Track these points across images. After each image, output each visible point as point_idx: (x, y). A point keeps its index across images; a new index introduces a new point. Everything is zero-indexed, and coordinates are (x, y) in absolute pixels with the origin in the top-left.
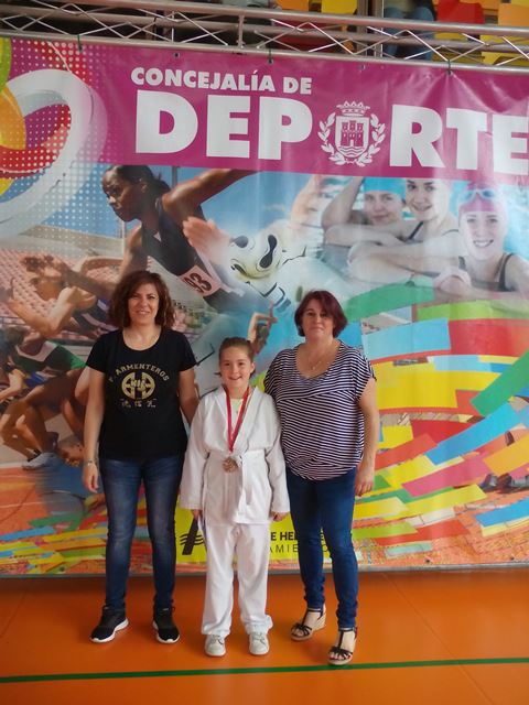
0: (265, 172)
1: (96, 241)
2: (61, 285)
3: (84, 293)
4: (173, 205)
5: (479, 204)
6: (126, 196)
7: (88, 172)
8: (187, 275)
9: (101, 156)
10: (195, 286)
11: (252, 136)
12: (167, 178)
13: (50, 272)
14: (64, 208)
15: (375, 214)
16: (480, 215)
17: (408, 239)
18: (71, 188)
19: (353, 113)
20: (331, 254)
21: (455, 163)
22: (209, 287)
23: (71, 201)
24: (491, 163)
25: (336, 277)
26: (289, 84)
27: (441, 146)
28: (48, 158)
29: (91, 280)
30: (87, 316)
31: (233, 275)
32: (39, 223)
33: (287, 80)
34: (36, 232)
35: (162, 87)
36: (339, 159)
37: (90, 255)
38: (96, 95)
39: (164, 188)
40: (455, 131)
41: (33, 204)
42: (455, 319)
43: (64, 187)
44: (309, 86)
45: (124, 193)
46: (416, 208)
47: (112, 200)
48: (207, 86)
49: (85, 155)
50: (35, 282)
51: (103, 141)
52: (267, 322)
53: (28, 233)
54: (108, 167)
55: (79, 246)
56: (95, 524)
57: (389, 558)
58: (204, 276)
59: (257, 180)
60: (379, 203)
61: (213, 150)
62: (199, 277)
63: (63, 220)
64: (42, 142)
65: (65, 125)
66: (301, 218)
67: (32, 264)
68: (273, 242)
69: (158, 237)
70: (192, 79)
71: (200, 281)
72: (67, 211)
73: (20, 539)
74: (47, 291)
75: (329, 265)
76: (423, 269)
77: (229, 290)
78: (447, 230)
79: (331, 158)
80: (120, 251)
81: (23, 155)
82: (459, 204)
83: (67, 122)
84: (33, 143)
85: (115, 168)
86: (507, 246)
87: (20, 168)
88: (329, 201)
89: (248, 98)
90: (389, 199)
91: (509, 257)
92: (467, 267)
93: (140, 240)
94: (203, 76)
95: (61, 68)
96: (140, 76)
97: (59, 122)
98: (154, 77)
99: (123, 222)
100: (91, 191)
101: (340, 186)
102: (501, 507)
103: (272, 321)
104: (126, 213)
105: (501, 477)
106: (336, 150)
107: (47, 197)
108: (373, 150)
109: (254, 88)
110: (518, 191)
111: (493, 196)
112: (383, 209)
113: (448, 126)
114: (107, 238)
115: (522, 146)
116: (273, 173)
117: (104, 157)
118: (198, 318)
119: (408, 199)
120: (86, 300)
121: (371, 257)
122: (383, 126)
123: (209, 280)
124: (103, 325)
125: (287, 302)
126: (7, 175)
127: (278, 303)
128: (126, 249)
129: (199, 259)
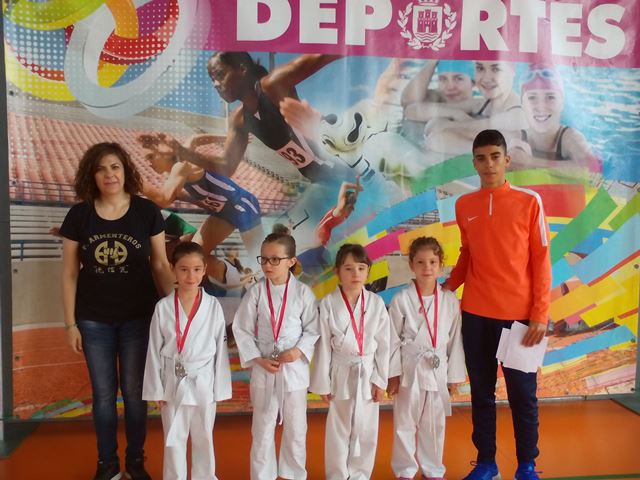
0: (351, 57)
1: (203, 120)
2: (174, 160)
3: (194, 166)
4: (271, 87)
5: (539, 83)
6: (228, 80)
7: (196, 59)
8: (284, 149)
9: (206, 44)
10: (291, 159)
11: (340, 24)
12: (265, 63)
13: (163, 148)
14: (174, 91)
15: (447, 93)
16: (540, 93)
17: (477, 114)
18: (180, 73)
19: (428, 3)
20: (410, 130)
21: (517, 46)
22: (303, 160)
23: (180, 85)
24: (550, 47)
25: (414, 149)
27: (505, 31)
28: (159, 46)
29: (199, 155)
30: (197, 188)
31: (324, 149)
32: (153, 104)
34: (149, 112)
36: (416, 44)
37: (198, 133)
39: (262, 72)
40: (518, 17)
41: (147, 88)
43: (174, 72)
46: (484, 87)
47: (217, 83)
49: (192, 43)
50: (150, 157)
51: (208, 30)
52: (354, 191)
53: (144, 114)
54: (213, 53)
55: (189, 125)
57: (461, 394)
58: (299, 150)
59: (344, 64)
60: (451, 83)
61: (305, 38)
62: (294, 151)
63: (174, 102)
64: (154, 31)
65: (174, 16)
67: (147, 141)
68: (358, 119)
69: (257, 115)
71: (295, 154)
72: (177, 93)
74: (162, 165)
77: (320, 163)
78: (511, 106)
79: (409, 44)
80: (224, 128)
81: (136, 44)
82: (521, 83)
83: (175, 13)
84: (145, 32)
85: (219, 54)
87: (134, 55)
88: (407, 82)
90: (460, 79)
91: (564, 130)
92: (528, 138)
93: (242, 119)
97: (168, 13)
99: (227, 104)
100: (198, 76)
102: (557, 348)
103: (359, 189)
105: (559, 322)
106: (413, 36)
107: (159, 81)
108: (446, 36)
110: (572, 70)
111: (552, 75)
112: (455, 89)
113: (512, 13)
114: (213, 117)
115: (576, 30)
116: (358, 57)
117: (209, 44)
118: (293, 187)
119: (477, 79)
120: (196, 173)
121: (445, 131)
122: (455, 15)
123: (304, 154)
124: (211, 195)
125: (372, 172)
126: (122, 62)
127: (364, 173)
128: (230, 127)
129: (294, 135)
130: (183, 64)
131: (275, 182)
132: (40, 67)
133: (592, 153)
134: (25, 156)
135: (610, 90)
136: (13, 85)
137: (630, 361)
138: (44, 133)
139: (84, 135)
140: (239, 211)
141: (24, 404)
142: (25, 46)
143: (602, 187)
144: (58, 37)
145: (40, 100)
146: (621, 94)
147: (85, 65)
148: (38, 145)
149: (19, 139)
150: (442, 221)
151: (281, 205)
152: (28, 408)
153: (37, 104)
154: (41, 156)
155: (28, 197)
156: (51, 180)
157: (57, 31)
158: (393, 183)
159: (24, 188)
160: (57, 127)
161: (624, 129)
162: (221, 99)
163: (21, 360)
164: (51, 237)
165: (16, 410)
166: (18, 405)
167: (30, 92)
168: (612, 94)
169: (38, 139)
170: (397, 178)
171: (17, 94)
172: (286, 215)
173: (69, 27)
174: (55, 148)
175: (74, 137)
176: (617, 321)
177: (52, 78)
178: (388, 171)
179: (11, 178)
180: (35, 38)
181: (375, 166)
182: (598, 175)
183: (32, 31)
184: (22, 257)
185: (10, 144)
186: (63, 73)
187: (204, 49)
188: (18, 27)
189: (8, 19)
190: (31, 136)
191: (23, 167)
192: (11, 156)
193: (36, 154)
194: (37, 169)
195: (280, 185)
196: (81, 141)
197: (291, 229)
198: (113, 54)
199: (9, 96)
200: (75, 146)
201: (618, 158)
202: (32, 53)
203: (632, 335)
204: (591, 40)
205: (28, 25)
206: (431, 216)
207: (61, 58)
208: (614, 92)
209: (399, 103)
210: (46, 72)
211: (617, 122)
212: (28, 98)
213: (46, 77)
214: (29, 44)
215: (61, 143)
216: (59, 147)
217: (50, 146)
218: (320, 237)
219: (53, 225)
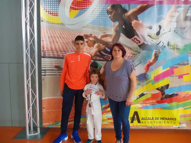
0: (158, 5)
1: (105, 29)
2: (95, 43)
3: (101, 45)
4: (129, 17)
6: (114, 14)
7: (102, 7)
8: (133, 38)
9: (106, 2)
10: (135, 42)
12: (127, 8)
14: (95, 19)
20: (179, 31)
22: (140, 42)
23: (97, 17)
25: (181, 38)
29: (103, 41)
30: (102, 52)
31: (147, 38)
32: (88, 24)
34: (87, 27)
37: (103, 33)
47: (110, 16)
50: (87, 42)
52: (158, 53)
54: (108, 5)
55: (100, 31)
56: (105, 113)
58: (138, 39)
59: (155, 8)
62: (137, 39)
63: (95, 23)
66: (169, 19)
67: (86, 36)
68: (160, 27)
69: (124, 27)
71: (137, 40)
73: (83, 117)
74: (91, 45)
75: (178, 34)
77: (146, 43)
85: (110, 5)
88: (179, 13)
93: (118, 28)
100: (103, 13)
101: (182, 8)
103: (160, 52)
104: (114, 20)
114: (108, 28)
116: (160, 5)
117: (107, 2)
118: (136, 52)
120: (102, 47)
123: (140, 40)
124: (107, 55)
125: (165, 47)
126: (77, 9)
127: (161, 47)
128: (114, 31)
129: (137, 33)
130: (98, 9)
131: (129, 50)
132: (51, 12)
134: (46, 42)
136: (42, 18)
138: (52, 34)
139: (65, 35)
141: (46, 122)
142: (46, 5)
144: (56, 1)
145: (51, 23)
148: (50, 38)
149: (44, 36)
150: (190, 64)
151: (131, 58)
152: (47, 124)
153: (50, 24)
154: (51, 42)
155: (47, 55)
156: (54, 49)
158: (172, 50)
159: (46, 52)
160: (56, 32)
162: (111, 21)
163: (45, 108)
164: (54, 69)
165: (43, 124)
167: (48, 20)
169: (50, 36)
170: (174, 49)
171: (44, 21)
172: (133, 61)
174: (56, 39)
175: (62, 35)
177: (55, 15)
179: (42, 49)
180: (49, 2)
181: (166, 44)
184: (45, 75)
185: (41, 38)
186: (58, 14)
187: (106, 4)
190: (48, 35)
191: (45, 45)
192: (42, 42)
193: (49, 41)
194: (50, 46)
195: (131, 51)
196: (64, 36)
198: (74, 7)
199: (41, 22)
200: (62, 38)
202: (48, 7)
206: (186, 62)
207: (57, 9)
209: (175, 21)
210: (53, 13)
212: (47, 22)
213: (53, 15)
214: (47, 4)
215: (58, 37)
216: (57, 39)
217: (54, 38)
218: (145, 69)
219: (54, 65)
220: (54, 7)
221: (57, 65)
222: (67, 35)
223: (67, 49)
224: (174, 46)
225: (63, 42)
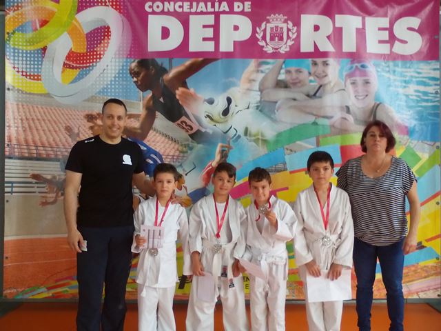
0: (224, 59)
4: (170, 81)
5: (357, 73)
6: (143, 77)
7: (121, 64)
8: (179, 122)
9: (128, 55)
10: (183, 128)
11: (216, 38)
12: (166, 65)
13: (100, 122)
14: (107, 85)
15: (291, 81)
16: (359, 80)
17: (313, 95)
18: (111, 73)
19: (277, 21)
21: (341, 48)
22: (192, 128)
23: (111, 81)
24: (365, 48)
25: (269, 120)
26: (237, 6)
27: (332, 37)
28: (98, 56)
31: (206, 121)
32: (94, 94)
33: (236, 4)
34: (92, 99)
35: (163, 13)
38: (125, 19)
39: (165, 71)
40: (341, 28)
41: (91, 83)
42: (344, 144)
43: (107, 73)
44: (250, 6)
45: (141, 75)
46: (317, 77)
47: (135, 79)
48: (188, 11)
49: (119, 54)
50: (91, 128)
51: (129, 45)
52: (226, 149)
53: (88, 100)
54: (132, 60)
58: (189, 122)
59: (219, 64)
60: (294, 75)
61: (192, 48)
62: (186, 123)
63: (107, 92)
64: (95, 47)
66: (247, 86)
67: (90, 118)
68: (229, 100)
69: (161, 100)
70: (180, 7)
71: (186, 125)
72: (109, 87)
75: (264, 114)
76: (322, 114)
77: (203, 130)
78: (337, 89)
79: (264, 49)
80: (139, 109)
81: (85, 56)
82: (345, 74)
83: (108, 36)
84: (90, 48)
85: (136, 61)
86: (377, 98)
87: (83, 63)
88: (263, 75)
89: (213, 16)
90: (301, 72)
91: (378, 105)
92: (351, 112)
93: (152, 102)
94: (186, 5)
95: (106, 5)
96: (150, 7)
97: (104, 36)
98: (158, 7)
99: (141, 92)
100: (123, 75)
101: (269, 66)
103: (230, 148)
104: (143, 86)
106: (267, 44)
107: (98, 79)
108: (290, 43)
109: (217, 10)
111: (367, 67)
112: (297, 78)
113: (337, 25)
114: (132, 101)
115: (385, 35)
116: (229, 59)
117: (130, 55)
118: (185, 147)
119: (312, 71)
121: (291, 107)
122: (295, 28)
123: (192, 125)
125: (239, 137)
126: (76, 68)
127: (233, 137)
128: (143, 107)
129: (186, 112)
130: (113, 68)
131: (173, 144)
132: (26, 73)
133: (400, 121)
134: (16, 129)
135: (412, 76)
136: (10, 84)
137: (437, 274)
138: (28, 114)
139: (53, 115)
140: (149, 163)
141: (10, 288)
142: (18, 60)
143: (409, 146)
144: (38, 53)
145: (26, 93)
146: (421, 79)
147: (54, 70)
148: (24, 121)
149: (12, 117)
150: (289, 170)
151: (177, 159)
152: (12, 291)
153: (24, 96)
154: (26, 128)
155: (17, 154)
156: (31, 143)
157: (38, 50)
158: (254, 143)
159: (14, 148)
160: (36, 109)
161: (424, 104)
162: (138, 90)
163: (9, 259)
164: (30, 180)
165: (5, 292)
166: (7, 289)
167: (20, 88)
168: (414, 80)
169: (24, 118)
170: (256, 141)
171: (12, 90)
172: (181, 165)
173: (44, 48)
174: (34, 123)
175: (46, 116)
176: (424, 244)
177: (34, 79)
178: (250, 135)
179: (6, 142)
180: (24, 55)
181: (241, 132)
182: (406, 137)
183: (23, 51)
184: (12, 192)
185: (6, 121)
186: (40, 76)
188: (14, 49)
189: (9, 44)
190: (20, 116)
191: (14, 135)
192: (7, 128)
193: (23, 127)
194: (23, 136)
195: (177, 146)
196: (50, 118)
197: (184, 175)
198: (71, 63)
199: (6, 91)
200: (47, 122)
201: (421, 124)
202: (23, 64)
203: (436, 254)
204: (396, 42)
205: (20, 47)
206: (281, 166)
207: (40, 66)
208: (416, 77)
209: (257, 89)
210: (30, 75)
211: (419, 99)
212: (18, 92)
213: (30, 78)
214: (20, 58)
215: (38, 120)
216: (37, 122)
217: (31, 122)
218: (203, 180)
219: (31, 172)
220: (34, 64)
221: (36, 172)
222: (57, 115)
223: (56, 143)
224: (257, 135)
225: (48, 129)
